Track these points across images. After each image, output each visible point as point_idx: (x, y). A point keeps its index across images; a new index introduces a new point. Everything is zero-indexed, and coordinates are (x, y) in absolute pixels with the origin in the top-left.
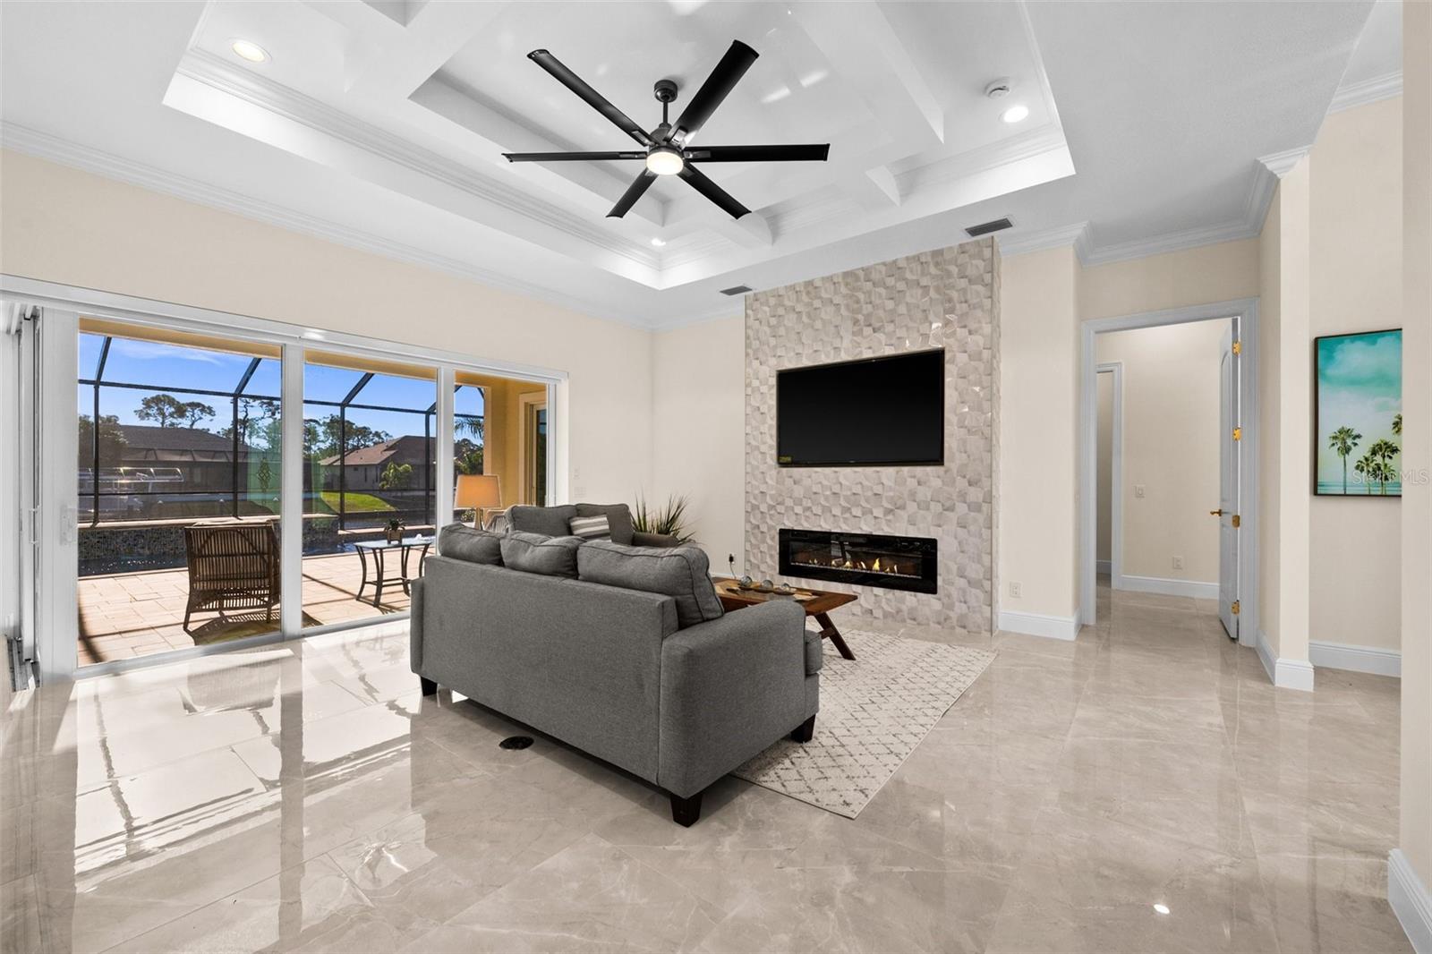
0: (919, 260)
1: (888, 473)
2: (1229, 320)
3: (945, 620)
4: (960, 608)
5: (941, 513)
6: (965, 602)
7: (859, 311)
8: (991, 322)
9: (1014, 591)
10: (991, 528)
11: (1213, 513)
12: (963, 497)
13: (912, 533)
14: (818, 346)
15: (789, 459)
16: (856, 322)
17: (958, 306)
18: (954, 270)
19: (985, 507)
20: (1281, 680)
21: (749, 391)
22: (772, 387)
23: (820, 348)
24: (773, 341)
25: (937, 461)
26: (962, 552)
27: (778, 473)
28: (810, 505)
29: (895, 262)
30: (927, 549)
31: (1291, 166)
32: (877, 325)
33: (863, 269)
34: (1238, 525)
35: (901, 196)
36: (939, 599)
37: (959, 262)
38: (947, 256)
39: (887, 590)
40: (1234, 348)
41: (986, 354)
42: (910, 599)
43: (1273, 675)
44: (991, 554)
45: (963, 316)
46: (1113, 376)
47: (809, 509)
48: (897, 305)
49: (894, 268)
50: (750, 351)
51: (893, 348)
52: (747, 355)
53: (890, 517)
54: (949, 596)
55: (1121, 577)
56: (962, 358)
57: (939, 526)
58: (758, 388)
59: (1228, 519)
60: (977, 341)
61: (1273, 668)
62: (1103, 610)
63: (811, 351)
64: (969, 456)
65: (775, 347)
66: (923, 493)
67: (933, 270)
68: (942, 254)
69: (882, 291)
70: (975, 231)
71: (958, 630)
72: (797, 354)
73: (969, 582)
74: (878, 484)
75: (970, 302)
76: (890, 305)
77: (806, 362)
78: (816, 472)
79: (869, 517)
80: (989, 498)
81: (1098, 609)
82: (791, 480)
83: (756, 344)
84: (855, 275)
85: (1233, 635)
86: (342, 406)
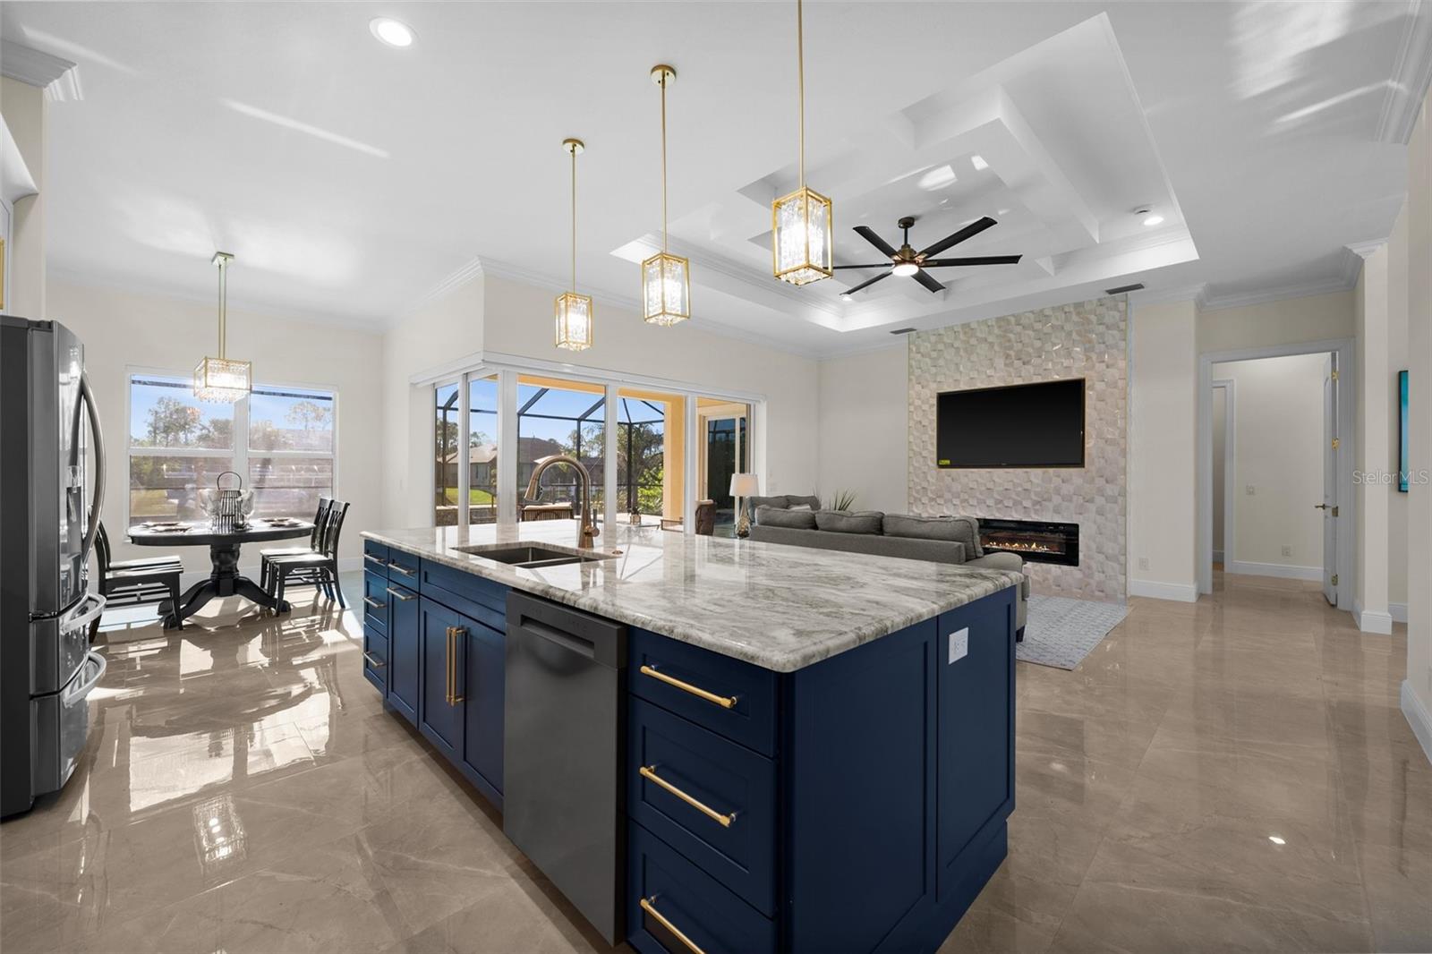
0: (1063, 309)
1: (1036, 474)
2: (1329, 354)
3: (1086, 586)
4: (1098, 576)
5: (1082, 505)
6: (1103, 572)
7: (1011, 348)
8: (1125, 359)
9: (1143, 564)
10: (1125, 515)
11: (1317, 507)
12: (1101, 492)
13: (1057, 520)
14: (974, 374)
15: (948, 462)
16: (1008, 356)
17: (1097, 346)
18: (1093, 318)
19: (1120, 500)
20: (1365, 627)
21: (912, 408)
22: (932, 406)
23: (976, 376)
24: (933, 370)
25: (1078, 464)
26: (1101, 534)
27: (938, 473)
28: (967, 497)
29: (1042, 311)
30: (1071, 532)
31: (1373, 251)
32: (1026, 359)
33: (1013, 315)
34: (1337, 515)
35: (1056, 269)
36: (1080, 570)
37: (1098, 313)
38: (1088, 307)
39: (1035, 563)
40: (1333, 376)
41: (1120, 383)
42: (1055, 569)
43: (1360, 622)
44: (1125, 535)
45: (1101, 354)
46: (1226, 391)
47: (966, 501)
48: (1043, 344)
49: (1042, 316)
50: (912, 377)
51: (1040, 377)
52: (910, 380)
53: (1038, 507)
54: (1089, 568)
55: (1234, 563)
56: (1100, 386)
57: (1081, 514)
58: (920, 407)
59: (1329, 511)
60: (1113, 373)
61: (1359, 617)
62: (1218, 585)
63: (968, 378)
64: (1106, 461)
65: (936, 374)
66: (1067, 489)
67: (1075, 318)
68: (1083, 307)
69: (1031, 333)
70: (1111, 292)
71: (1097, 593)
72: (956, 380)
73: (1107, 557)
74: (1027, 482)
75: (1107, 343)
76: (1038, 344)
77: (964, 386)
78: (972, 472)
79: (1019, 507)
80: (1123, 493)
81: (1214, 585)
82: (950, 478)
83: (918, 372)
84: (1007, 320)
85: (1333, 602)
86: (579, 420)
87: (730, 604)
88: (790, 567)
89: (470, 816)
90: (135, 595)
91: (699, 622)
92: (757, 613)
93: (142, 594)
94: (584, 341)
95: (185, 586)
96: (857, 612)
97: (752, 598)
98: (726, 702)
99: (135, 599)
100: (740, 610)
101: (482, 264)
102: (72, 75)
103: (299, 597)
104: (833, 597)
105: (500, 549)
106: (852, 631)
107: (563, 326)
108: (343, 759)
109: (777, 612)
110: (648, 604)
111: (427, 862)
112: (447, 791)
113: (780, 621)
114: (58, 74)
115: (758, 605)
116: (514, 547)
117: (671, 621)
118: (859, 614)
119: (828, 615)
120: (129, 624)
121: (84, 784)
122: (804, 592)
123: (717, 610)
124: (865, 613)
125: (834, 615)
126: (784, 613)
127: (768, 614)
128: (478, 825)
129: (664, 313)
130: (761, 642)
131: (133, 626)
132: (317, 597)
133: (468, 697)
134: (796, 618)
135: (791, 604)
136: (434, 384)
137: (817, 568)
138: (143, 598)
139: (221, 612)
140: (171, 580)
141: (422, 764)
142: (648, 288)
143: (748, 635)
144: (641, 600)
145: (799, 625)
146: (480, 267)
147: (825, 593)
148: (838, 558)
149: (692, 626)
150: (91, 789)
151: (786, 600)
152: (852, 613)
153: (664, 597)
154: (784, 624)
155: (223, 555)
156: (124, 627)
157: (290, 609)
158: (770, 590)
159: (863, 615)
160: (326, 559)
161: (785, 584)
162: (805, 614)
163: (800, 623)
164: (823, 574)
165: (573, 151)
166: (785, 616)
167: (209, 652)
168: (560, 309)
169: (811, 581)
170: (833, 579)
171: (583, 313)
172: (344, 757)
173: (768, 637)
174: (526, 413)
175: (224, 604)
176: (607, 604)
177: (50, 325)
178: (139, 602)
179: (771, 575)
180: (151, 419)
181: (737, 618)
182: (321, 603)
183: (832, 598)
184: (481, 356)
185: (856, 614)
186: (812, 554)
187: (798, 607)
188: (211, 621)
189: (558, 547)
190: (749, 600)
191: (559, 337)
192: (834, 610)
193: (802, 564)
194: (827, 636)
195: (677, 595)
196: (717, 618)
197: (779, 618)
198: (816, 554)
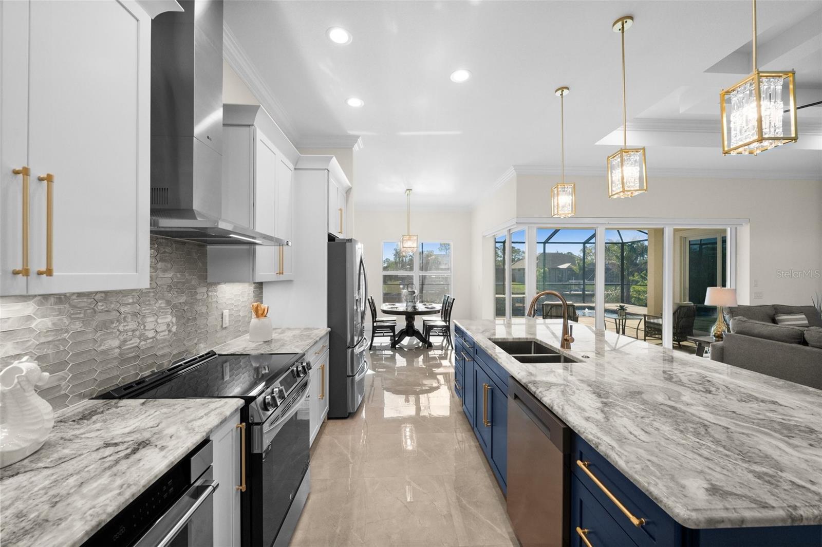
86: (584, 243)
87: (656, 432)
88: (741, 401)
89: (494, 490)
90: (382, 333)
91: (621, 447)
92: (679, 451)
93: (385, 333)
94: (570, 212)
95: (397, 330)
96: (803, 484)
97: (681, 431)
98: (635, 521)
99: (382, 334)
100: (663, 442)
101: (515, 169)
102: (360, 140)
103: (435, 340)
104: (778, 452)
105: (515, 341)
106: (782, 508)
107: (556, 204)
108: (442, 433)
109: (700, 455)
110: (587, 415)
111: (471, 507)
112: (485, 470)
113: (699, 468)
114: (356, 141)
115: (684, 442)
116: (523, 341)
117: (598, 438)
118: (804, 487)
119: (759, 476)
120: (381, 343)
121: (363, 409)
122: (744, 439)
123: (642, 438)
124: (813, 488)
125: (767, 478)
126: (708, 459)
127: (690, 455)
128: (497, 498)
129: (623, 191)
130: (668, 487)
131: (383, 345)
132: (443, 341)
133: (493, 424)
134: (718, 469)
135: (721, 449)
136: (494, 236)
137: (773, 407)
138: (385, 334)
139: (408, 343)
140: (392, 328)
141: (475, 449)
142: (611, 174)
143: (658, 473)
144: (584, 410)
145: (718, 478)
146: (514, 171)
147: (769, 444)
148: (809, 399)
149: (613, 448)
150: (365, 411)
151: (717, 442)
152: (793, 483)
153: (602, 411)
154: (702, 472)
155: (409, 319)
156: (379, 345)
157: (432, 346)
158: (705, 426)
159: (808, 490)
160: (445, 324)
161: (724, 422)
162: (731, 467)
163: (721, 477)
164: (777, 417)
165: (562, 95)
166: (707, 463)
167: (405, 359)
168: (554, 194)
169: (758, 425)
170: (788, 428)
171: (569, 194)
172: (443, 431)
173: (677, 483)
174: (549, 241)
175: (410, 339)
176: (559, 407)
177: (351, 239)
178: (383, 336)
179: (714, 407)
180: (394, 252)
181: (656, 450)
182: (444, 345)
183: (775, 454)
184: (516, 221)
185: (799, 486)
186: (776, 386)
187: (727, 456)
188: (406, 347)
189: (548, 345)
190: (678, 433)
191: (554, 211)
192: (771, 471)
193: (756, 399)
194: (746, 504)
195: (614, 411)
196: (639, 447)
197: (698, 463)
198: (781, 387)
